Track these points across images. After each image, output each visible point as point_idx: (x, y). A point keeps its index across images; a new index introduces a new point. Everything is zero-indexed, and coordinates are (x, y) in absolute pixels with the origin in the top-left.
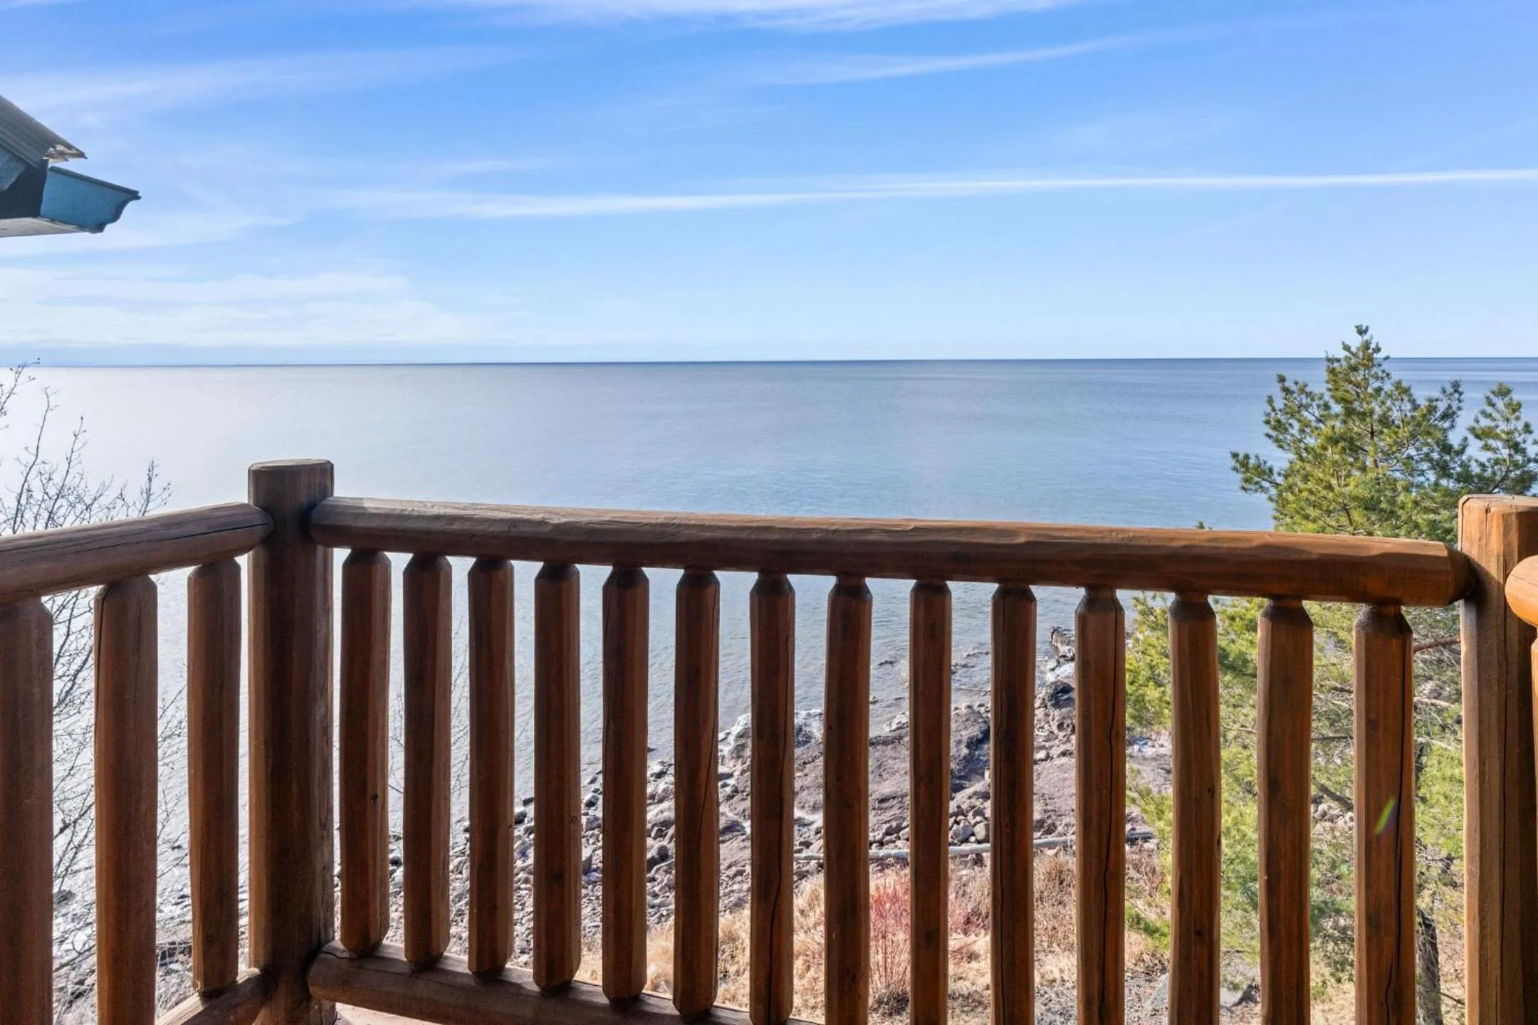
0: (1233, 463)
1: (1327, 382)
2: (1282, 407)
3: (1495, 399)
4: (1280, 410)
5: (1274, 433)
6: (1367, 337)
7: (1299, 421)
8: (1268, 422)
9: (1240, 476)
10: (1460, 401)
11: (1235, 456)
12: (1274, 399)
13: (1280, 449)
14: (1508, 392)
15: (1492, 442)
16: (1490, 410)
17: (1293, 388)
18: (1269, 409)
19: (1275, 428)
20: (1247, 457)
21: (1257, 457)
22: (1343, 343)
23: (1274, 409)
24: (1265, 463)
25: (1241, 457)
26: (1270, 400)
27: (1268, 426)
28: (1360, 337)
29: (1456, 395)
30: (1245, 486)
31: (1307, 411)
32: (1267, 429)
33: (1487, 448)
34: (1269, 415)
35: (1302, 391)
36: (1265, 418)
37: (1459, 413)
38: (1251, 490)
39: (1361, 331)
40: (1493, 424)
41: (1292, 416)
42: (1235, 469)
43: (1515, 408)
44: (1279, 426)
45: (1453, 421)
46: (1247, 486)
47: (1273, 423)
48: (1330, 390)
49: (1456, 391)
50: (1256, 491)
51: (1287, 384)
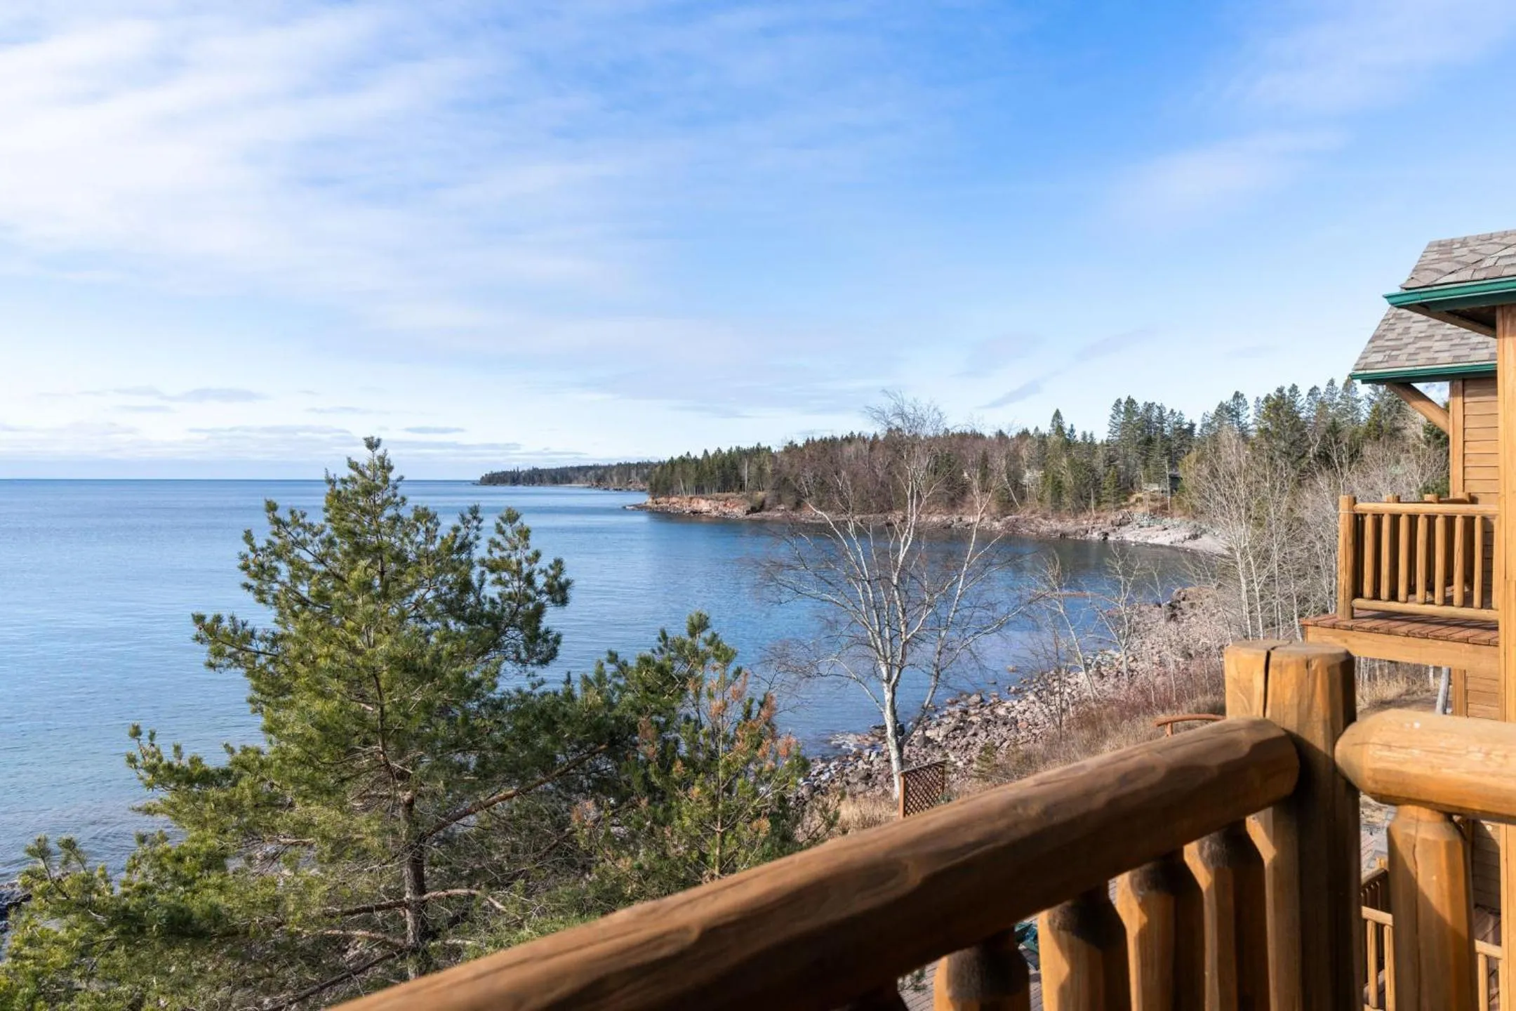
0: (195, 630)
1: (326, 510)
2: (265, 545)
3: (505, 526)
4: (262, 550)
5: (254, 583)
6: (379, 452)
7: (291, 563)
8: (245, 568)
9: (207, 648)
10: (478, 529)
11: (199, 619)
12: (254, 534)
13: (262, 604)
14: (517, 517)
15: (506, 576)
16: (499, 538)
17: (288, 518)
18: (246, 548)
19: (255, 576)
20: (218, 619)
21: (233, 618)
22: (349, 459)
23: (253, 549)
24: (244, 625)
25: (208, 621)
26: (248, 537)
27: (245, 572)
28: (369, 452)
29: (475, 523)
30: (213, 661)
31: (305, 549)
32: (245, 578)
33: (499, 581)
34: (245, 557)
35: (296, 522)
36: (241, 563)
37: (477, 542)
38: (221, 666)
39: (372, 444)
40: (505, 554)
41: (279, 557)
42: (197, 638)
43: (525, 534)
44: (263, 572)
45: (470, 553)
46: (218, 661)
47: (253, 568)
48: (329, 520)
49: (475, 518)
50: (229, 666)
51: (279, 514)
